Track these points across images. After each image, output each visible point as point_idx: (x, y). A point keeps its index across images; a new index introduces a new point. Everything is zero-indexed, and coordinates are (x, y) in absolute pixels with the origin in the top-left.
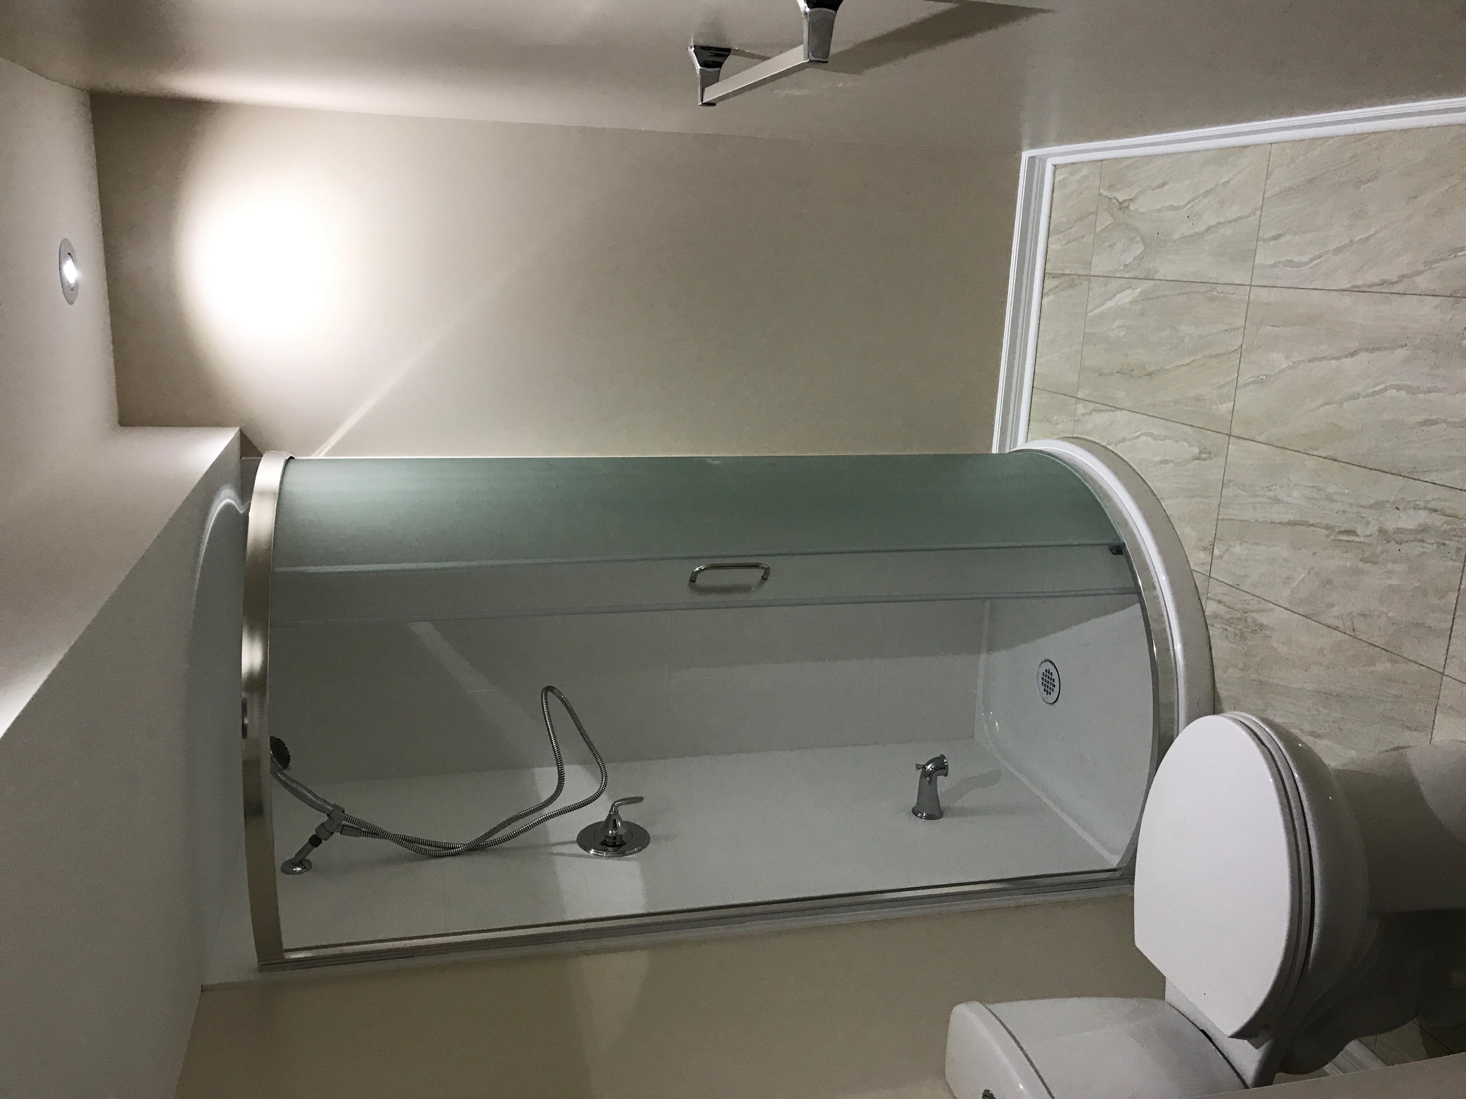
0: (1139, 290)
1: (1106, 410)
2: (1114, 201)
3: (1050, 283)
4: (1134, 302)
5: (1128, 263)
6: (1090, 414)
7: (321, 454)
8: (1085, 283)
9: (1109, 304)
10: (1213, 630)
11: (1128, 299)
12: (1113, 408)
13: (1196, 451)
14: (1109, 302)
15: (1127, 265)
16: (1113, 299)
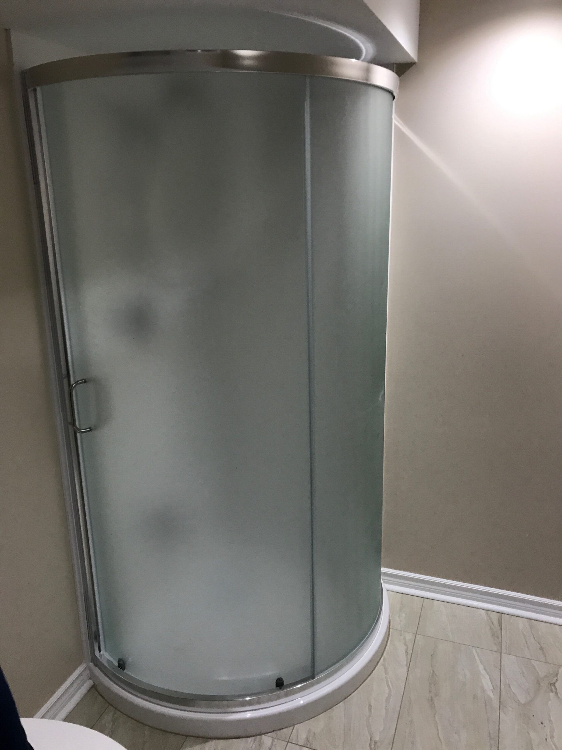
0: (492, 696)
1: (407, 659)
2: (556, 678)
3: (495, 617)
4: (484, 691)
5: (511, 688)
6: (405, 645)
7: (396, 121)
8: (495, 648)
9: (481, 667)
10: (251, 741)
11: (486, 687)
12: (408, 665)
13: (377, 738)
14: (483, 667)
15: (510, 687)
16: (485, 671)
